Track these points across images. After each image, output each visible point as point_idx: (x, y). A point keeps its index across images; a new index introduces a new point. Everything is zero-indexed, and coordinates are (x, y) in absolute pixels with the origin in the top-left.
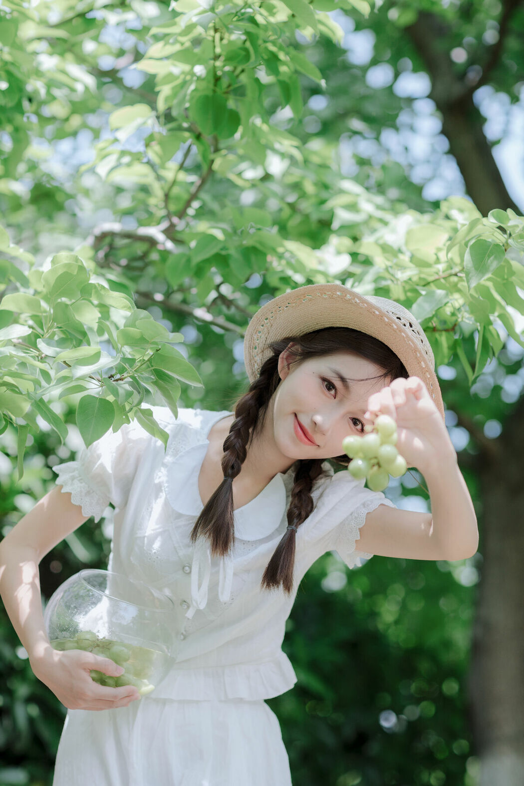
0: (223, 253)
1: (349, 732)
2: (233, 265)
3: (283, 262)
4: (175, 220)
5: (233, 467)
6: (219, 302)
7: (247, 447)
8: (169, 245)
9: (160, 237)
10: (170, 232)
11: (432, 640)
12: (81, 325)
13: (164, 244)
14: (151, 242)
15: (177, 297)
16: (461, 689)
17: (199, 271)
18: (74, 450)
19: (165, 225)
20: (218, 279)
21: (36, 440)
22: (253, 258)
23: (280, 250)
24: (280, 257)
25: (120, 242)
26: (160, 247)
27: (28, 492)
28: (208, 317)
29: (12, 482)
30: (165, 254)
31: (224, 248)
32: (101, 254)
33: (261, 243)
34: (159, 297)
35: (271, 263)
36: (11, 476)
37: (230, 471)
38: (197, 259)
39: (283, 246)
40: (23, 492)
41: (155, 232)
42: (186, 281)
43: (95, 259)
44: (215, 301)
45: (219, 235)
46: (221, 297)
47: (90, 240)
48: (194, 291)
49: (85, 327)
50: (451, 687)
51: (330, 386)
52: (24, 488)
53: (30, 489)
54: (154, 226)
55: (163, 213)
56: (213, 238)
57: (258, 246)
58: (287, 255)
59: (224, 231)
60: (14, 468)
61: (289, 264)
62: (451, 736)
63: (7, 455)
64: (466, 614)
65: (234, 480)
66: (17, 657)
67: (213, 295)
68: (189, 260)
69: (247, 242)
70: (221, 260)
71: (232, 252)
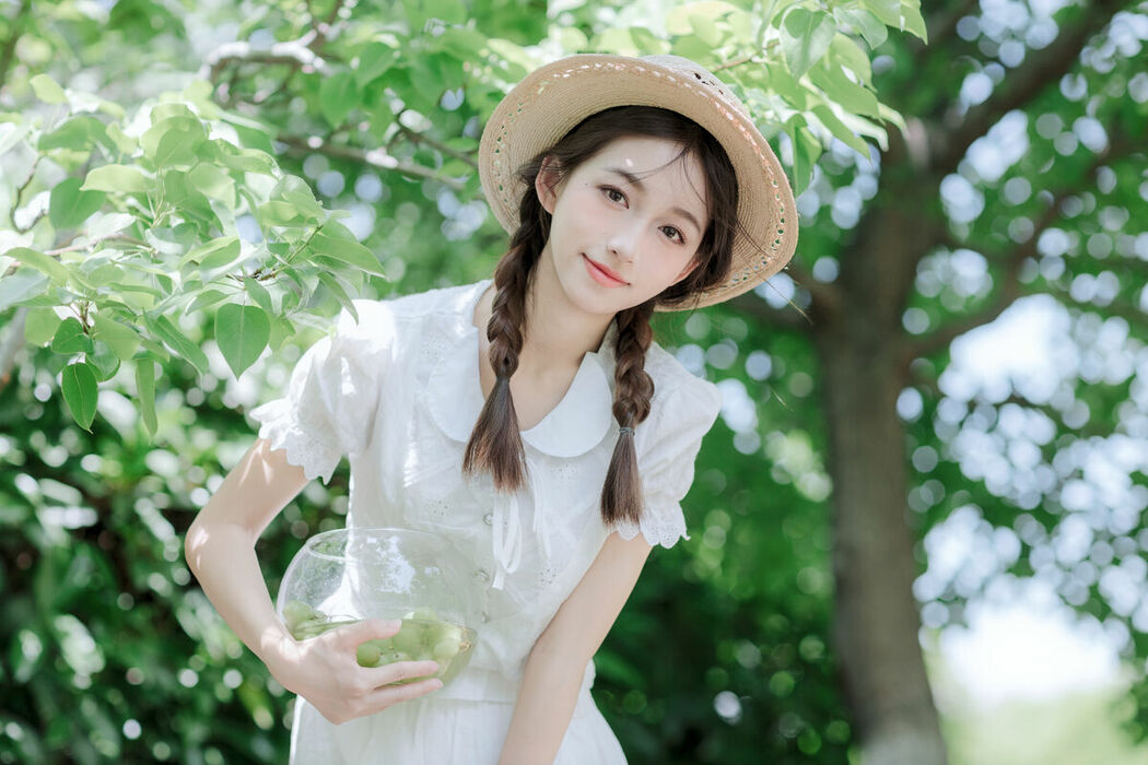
0: (401, 66)
1: (673, 730)
2: (417, 83)
3: (488, 70)
4: (324, 27)
5: (506, 361)
6: (402, 137)
7: (521, 328)
8: (320, 63)
9: (306, 55)
10: (318, 46)
11: (776, 584)
12: (205, 199)
13: (312, 64)
14: (293, 63)
15: (342, 138)
16: (827, 651)
17: (369, 97)
18: (223, 378)
19: (310, 37)
20: (397, 105)
21: (166, 371)
22: (443, 68)
23: (484, 53)
24: (484, 62)
25: (247, 70)
26: (307, 70)
27: (166, 446)
28: (389, 162)
29: (140, 435)
30: (315, 80)
31: (400, 60)
32: (223, 89)
33: (454, 46)
34: (315, 142)
35: (470, 73)
36: (136, 426)
37: (503, 368)
38: (363, 81)
39: (486, 47)
40: (157, 448)
41: (298, 48)
42: (350, 114)
43: (214, 98)
44: (395, 138)
45: (391, 41)
46: (404, 130)
47: (205, 72)
48: (364, 126)
49: (211, 202)
50: (812, 647)
51: (616, 194)
52: (157, 443)
53: (166, 442)
54: (294, 40)
55: (305, 19)
56: (383, 47)
57: (449, 50)
58: (493, 59)
59: (398, 36)
60: (139, 415)
61: (498, 72)
62: (821, 717)
63: (128, 397)
64: (820, 539)
65: (512, 379)
66: (180, 685)
67: (393, 129)
68: (353, 84)
69: (433, 48)
70: (399, 76)
71: (413, 63)
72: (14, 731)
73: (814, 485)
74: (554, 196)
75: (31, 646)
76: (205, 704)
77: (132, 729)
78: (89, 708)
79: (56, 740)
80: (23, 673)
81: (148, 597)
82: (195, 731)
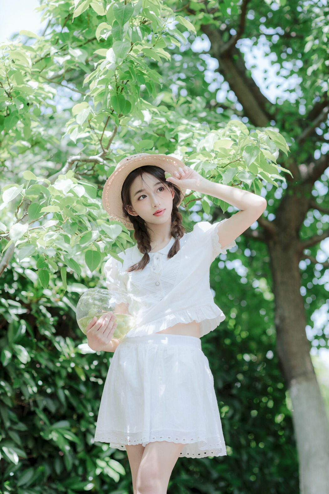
4: (106, 151)
9: (101, 160)
10: (103, 156)
13: (103, 162)
19: (101, 154)
26: (101, 164)
54: (97, 155)
72: (3, 384)
73: (268, 296)
74: (134, 211)
75: (8, 354)
76: (64, 373)
77: (40, 383)
78: (27, 376)
79: (16, 386)
80: (5, 363)
81: (44, 338)
82: (61, 383)
